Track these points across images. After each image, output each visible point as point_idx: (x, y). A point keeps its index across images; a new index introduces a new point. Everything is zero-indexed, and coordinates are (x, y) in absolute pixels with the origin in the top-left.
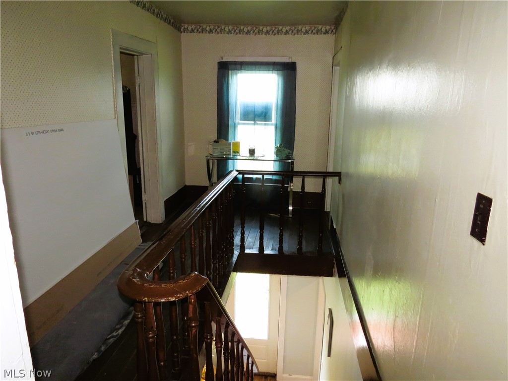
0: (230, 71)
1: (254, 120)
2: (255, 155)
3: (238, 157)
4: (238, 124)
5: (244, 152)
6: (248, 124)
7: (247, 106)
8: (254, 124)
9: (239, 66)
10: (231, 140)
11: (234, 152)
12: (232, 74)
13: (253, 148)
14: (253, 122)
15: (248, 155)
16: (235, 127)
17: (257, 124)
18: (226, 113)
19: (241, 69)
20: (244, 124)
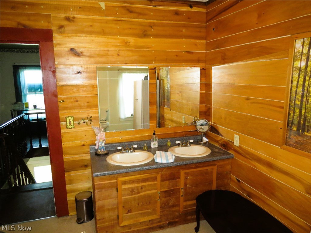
0: (20, 70)
1: (35, 92)
2: (37, 108)
3: (28, 110)
4: (27, 94)
5: (31, 107)
6: (32, 94)
7: (31, 86)
8: (35, 94)
9: (24, 68)
10: (24, 102)
11: (26, 107)
12: (21, 71)
13: (36, 105)
14: (35, 93)
15: (34, 108)
16: (25, 95)
17: (37, 94)
18: (20, 90)
19: (25, 69)
20: (30, 94)
